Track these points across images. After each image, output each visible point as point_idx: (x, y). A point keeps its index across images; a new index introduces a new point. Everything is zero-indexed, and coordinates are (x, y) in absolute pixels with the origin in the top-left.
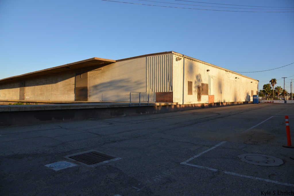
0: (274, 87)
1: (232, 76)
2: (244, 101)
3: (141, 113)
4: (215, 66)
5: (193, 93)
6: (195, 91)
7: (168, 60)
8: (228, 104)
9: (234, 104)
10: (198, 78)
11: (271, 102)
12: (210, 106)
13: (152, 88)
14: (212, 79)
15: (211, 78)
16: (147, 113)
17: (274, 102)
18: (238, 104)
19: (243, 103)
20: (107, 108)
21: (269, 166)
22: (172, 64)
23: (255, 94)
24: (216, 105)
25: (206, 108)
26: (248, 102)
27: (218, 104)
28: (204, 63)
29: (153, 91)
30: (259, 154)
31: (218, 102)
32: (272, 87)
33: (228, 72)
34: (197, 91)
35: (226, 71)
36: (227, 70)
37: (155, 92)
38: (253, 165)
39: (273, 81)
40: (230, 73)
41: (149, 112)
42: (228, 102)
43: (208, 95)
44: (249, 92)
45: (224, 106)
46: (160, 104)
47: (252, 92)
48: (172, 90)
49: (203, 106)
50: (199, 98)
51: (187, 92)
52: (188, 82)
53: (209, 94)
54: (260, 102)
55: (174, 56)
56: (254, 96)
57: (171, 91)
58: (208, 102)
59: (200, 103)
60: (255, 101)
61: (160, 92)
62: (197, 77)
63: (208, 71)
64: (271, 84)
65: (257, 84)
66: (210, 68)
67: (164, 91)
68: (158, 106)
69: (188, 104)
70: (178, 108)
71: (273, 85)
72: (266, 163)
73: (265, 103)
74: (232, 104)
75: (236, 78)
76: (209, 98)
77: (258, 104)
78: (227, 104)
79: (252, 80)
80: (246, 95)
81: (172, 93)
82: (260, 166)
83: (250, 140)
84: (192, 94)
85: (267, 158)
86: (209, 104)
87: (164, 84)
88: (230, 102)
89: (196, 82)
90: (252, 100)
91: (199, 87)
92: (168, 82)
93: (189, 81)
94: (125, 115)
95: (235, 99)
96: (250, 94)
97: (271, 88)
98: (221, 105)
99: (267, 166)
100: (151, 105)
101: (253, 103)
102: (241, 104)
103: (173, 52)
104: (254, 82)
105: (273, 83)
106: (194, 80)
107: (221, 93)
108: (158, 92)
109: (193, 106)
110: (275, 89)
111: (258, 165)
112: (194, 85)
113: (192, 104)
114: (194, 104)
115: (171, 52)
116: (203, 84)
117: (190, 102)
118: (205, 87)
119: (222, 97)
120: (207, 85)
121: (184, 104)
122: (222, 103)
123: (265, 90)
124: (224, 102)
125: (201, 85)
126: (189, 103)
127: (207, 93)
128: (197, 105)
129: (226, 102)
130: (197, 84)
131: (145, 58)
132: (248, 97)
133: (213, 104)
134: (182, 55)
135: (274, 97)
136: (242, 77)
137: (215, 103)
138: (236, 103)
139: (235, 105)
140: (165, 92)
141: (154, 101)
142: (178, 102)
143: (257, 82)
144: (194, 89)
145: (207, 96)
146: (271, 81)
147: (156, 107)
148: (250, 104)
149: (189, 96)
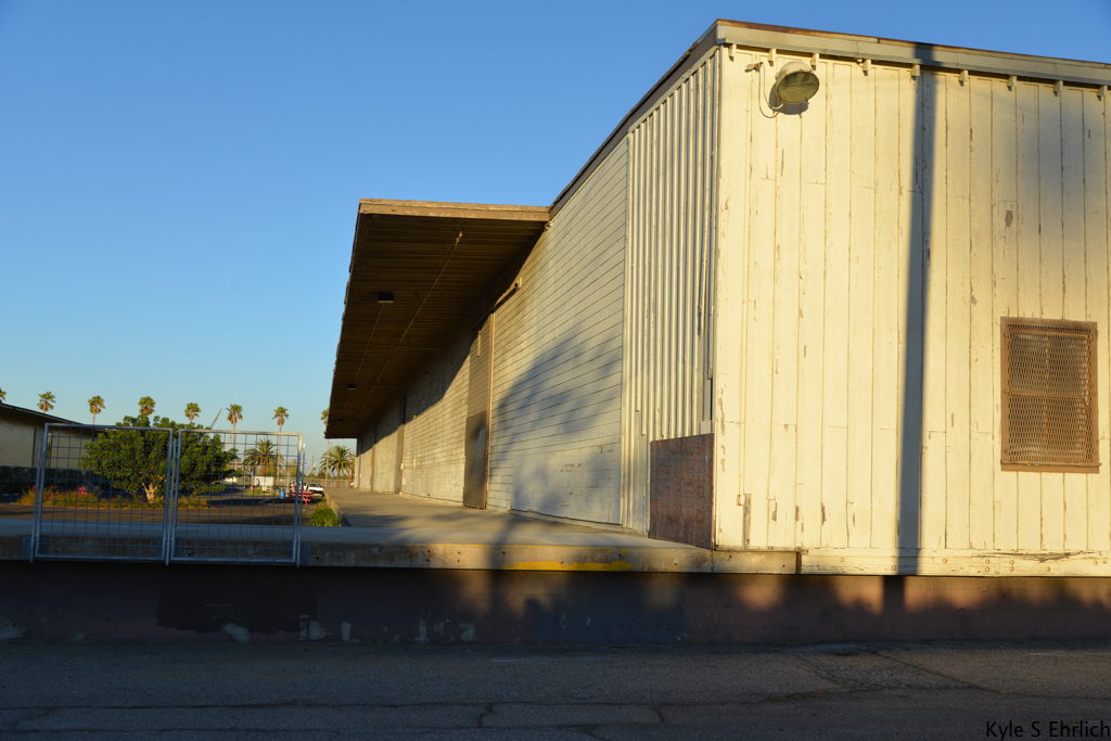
29: (644, 432)
37: (651, 437)
48: (712, 414)
55: (738, 64)
61: (668, 441)
84: (1095, 468)
87: (684, 362)
92: (699, 334)
93: (1029, 311)
108: (658, 436)
117: (1056, 547)
121: (930, 564)
131: (624, 146)
140: (683, 440)
142: (808, 542)
149: (1029, 478)
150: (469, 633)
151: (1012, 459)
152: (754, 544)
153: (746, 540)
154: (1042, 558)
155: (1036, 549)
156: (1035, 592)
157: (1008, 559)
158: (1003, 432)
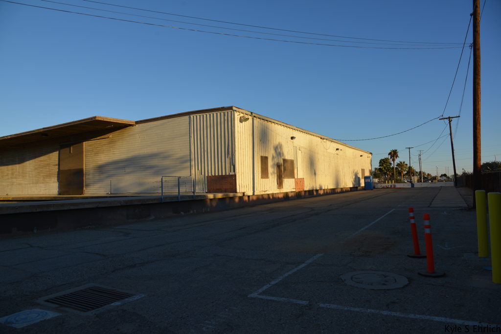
0: (396, 164)
1: (332, 146)
2: (352, 186)
3: (182, 213)
4: (304, 131)
5: (270, 175)
6: (274, 173)
7: (226, 122)
8: (327, 192)
9: (336, 191)
10: (278, 151)
11: (391, 186)
12: (298, 195)
13: (200, 169)
14: (300, 152)
15: (298, 150)
16: (192, 212)
17: (396, 187)
18: (343, 191)
19: (349, 189)
20: (119, 206)
21: (388, 290)
22: (233, 128)
23: (367, 174)
24: (307, 194)
25: (292, 200)
26: (357, 187)
27: (310, 192)
28: (286, 125)
29: (203, 174)
30: (372, 270)
31: (311, 189)
32: (392, 162)
33: (325, 140)
34: (276, 172)
35: (321, 139)
36: (323, 137)
37: (206, 175)
38: (364, 289)
39: (394, 154)
40: (328, 141)
41: (195, 211)
42: (326, 188)
43: (294, 178)
44: (359, 172)
45: (320, 195)
46: (214, 196)
47: (363, 171)
48: (234, 171)
49: (286, 197)
50: (280, 184)
51: (260, 175)
52: (262, 157)
53: (296, 177)
54: (376, 187)
55: (236, 114)
56: (366, 178)
57: (232, 173)
58: (294, 190)
59: (281, 191)
60: (369, 186)
61: (215, 176)
62: (276, 148)
63: (292, 138)
64: (391, 158)
65: (370, 158)
66: (295, 134)
67: (220, 174)
68: (211, 200)
69: (262, 195)
70: (246, 201)
71: (394, 160)
72: (384, 284)
73: (383, 188)
74: (333, 191)
75: (337, 149)
76: (296, 183)
77: (372, 190)
78: (325, 191)
79: (361, 153)
80: (354, 177)
81: (235, 176)
82: (373, 290)
83: (359, 249)
84: (268, 178)
85: (385, 277)
86: (297, 193)
87: (221, 162)
88: (329, 188)
89: (273, 158)
90: (363, 184)
91: (278, 166)
92: (228, 157)
93: (263, 155)
94: (153, 217)
95: (337, 183)
96: (360, 175)
97: (391, 164)
98: (315, 193)
99: (385, 290)
100: (199, 198)
101: (364, 189)
102: (347, 191)
103: (234, 108)
104: (366, 155)
105: (394, 157)
106: (271, 154)
107: (315, 174)
108: (210, 175)
109: (271, 197)
110: (397, 166)
111: (371, 290)
112: (270, 163)
113: (268, 194)
114: (273, 194)
115: (231, 108)
116: (285, 160)
117: (265, 190)
118: (288, 165)
119: (317, 181)
120: (292, 162)
121: (255, 194)
122: (317, 191)
123: (382, 167)
124: (321, 189)
125: (282, 162)
126: (263, 193)
127: (292, 175)
128: (277, 196)
129: (323, 188)
130: (276, 161)
131: (187, 117)
132: (357, 180)
133: (303, 193)
134: (250, 113)
135: (396, 179)
136: (347, 149)
137: (305, 191)
138: (339, 190)
139: (338, 193)
140: (222, 175)
141: (204, 192)
142: (245, 191)
143: (370, 155)
144: (271, 170)
145: (293, 180)
146: (390, 154)
147: (209, 202)
148: (360, 190)
149: (263, 180)
150: (209, 210)
152: (240, 192)
158: (261, 173)
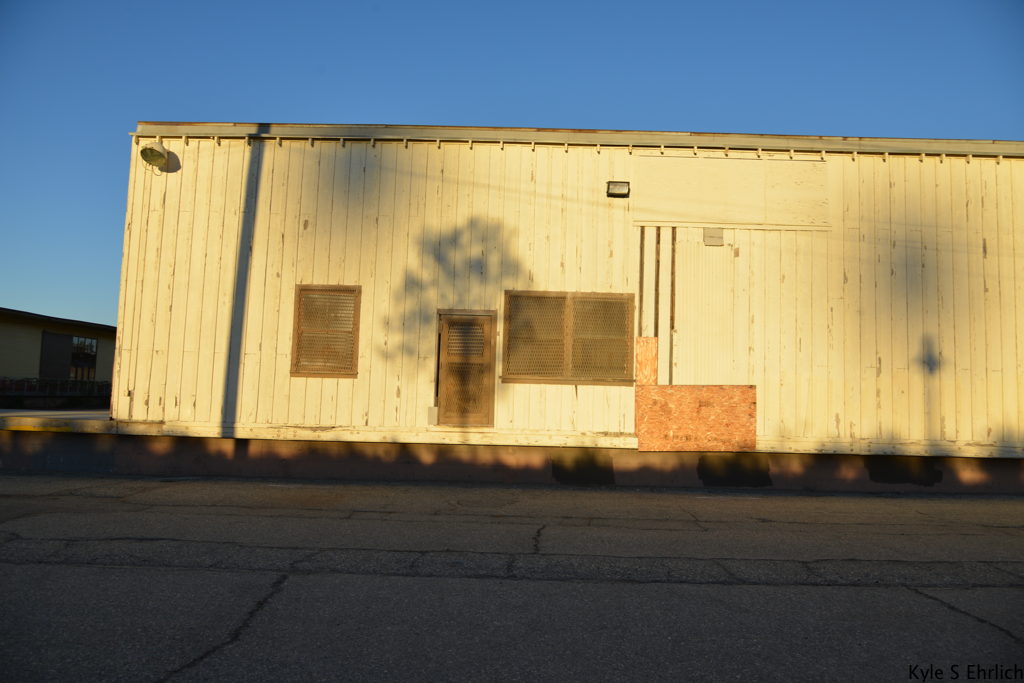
10: (457, 257)
51: (283, 360)
52: (304, 293)
55: (139, 147)
59: (476, 440)
84: (354, 375)
89: (411, 284)
93: (317, 281)
106: (389, 271)
117: (321, 423)
120: (614, 304)
125: (499, 305)
130: (437, 298)
149: (314, 382)
151: (297, 370)
152: (135, 418)
153: (130, 415)
154: (314, 429)
155: (313, 425)
156: (334, 450)
157: (292, 429)
158: (292, 354)
